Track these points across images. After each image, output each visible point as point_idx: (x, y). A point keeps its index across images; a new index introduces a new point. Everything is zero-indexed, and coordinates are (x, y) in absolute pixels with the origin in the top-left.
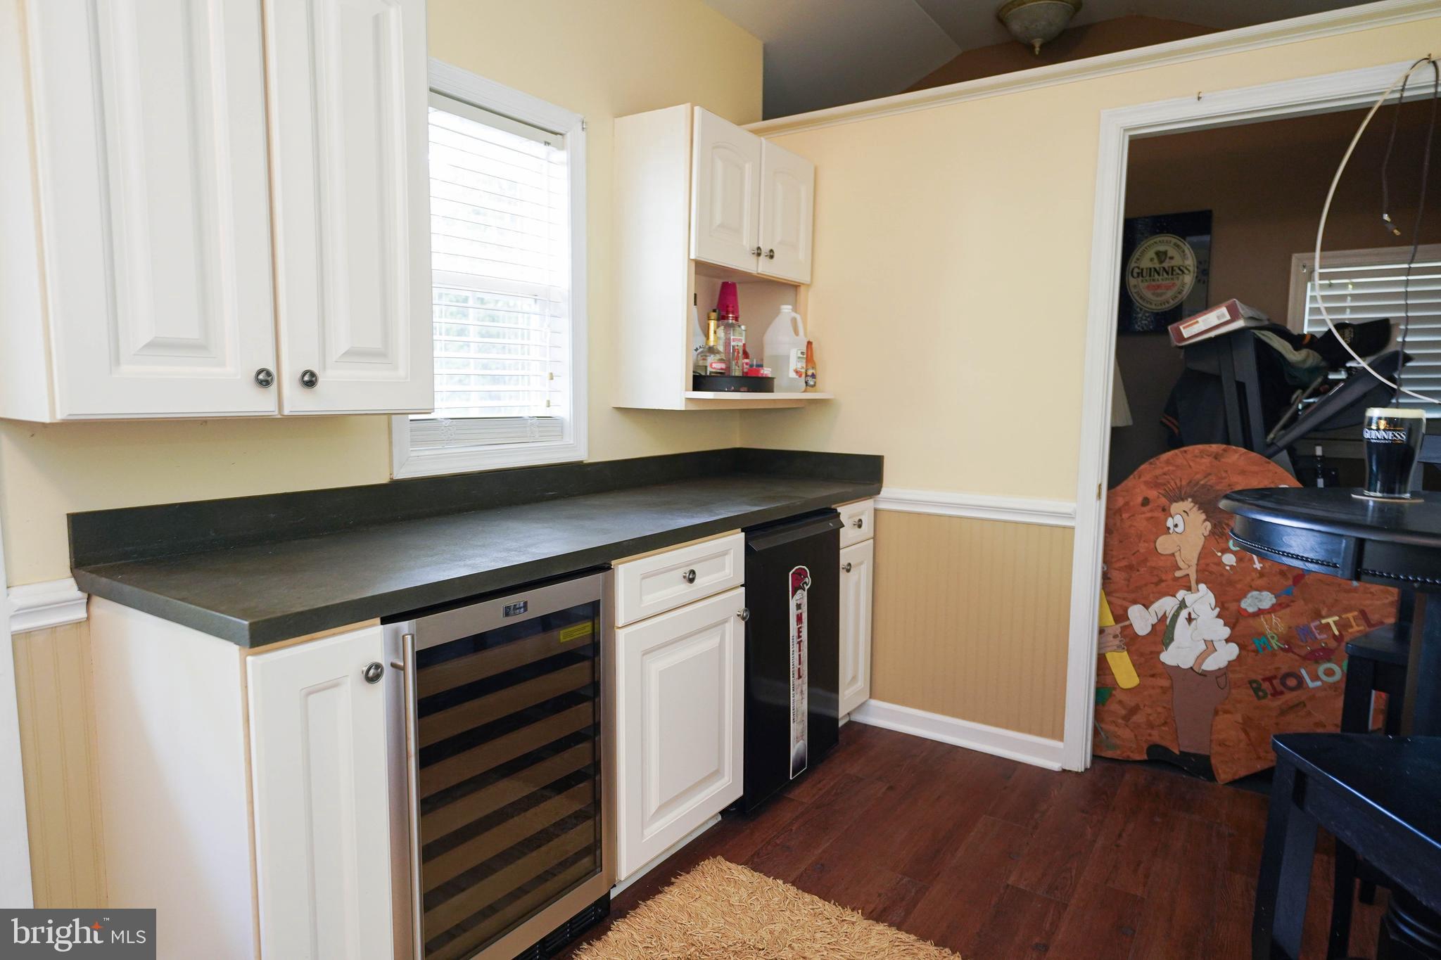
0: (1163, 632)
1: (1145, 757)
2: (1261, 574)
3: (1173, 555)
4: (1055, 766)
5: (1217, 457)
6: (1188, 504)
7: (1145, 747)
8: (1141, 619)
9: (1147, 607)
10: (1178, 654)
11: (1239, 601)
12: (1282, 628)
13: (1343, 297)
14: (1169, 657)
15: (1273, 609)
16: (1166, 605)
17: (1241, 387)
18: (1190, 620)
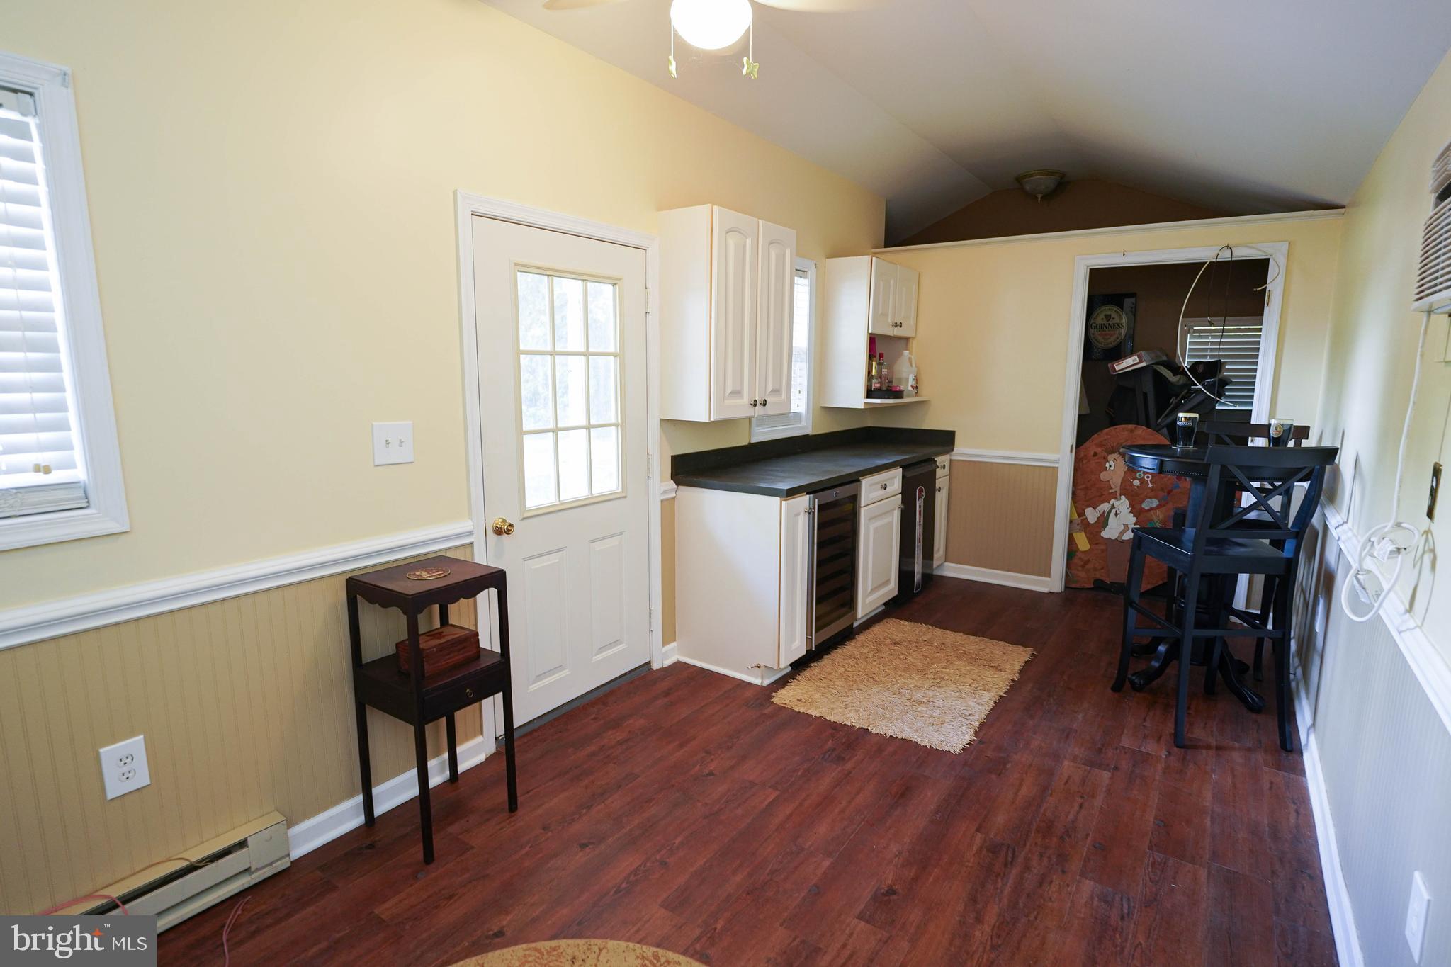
0: (1103, 521)
1: (1092, 586)
2: (1152, 490)
3: (1108, 481)
4: (1046, 590)
5: (1131, 431)
6: (1116, 455)
7: (1092, 581)
8: (1091, 515)
9: (1095, 508)
10: (1110, 532)
11: (1141, 504)
12: (1161, 517)
13: (1206, 343)
14: (1105, 534)
15: (1158, 507)
16: (1105, 507)
17: (1145, 395)
18: (1116, 514)
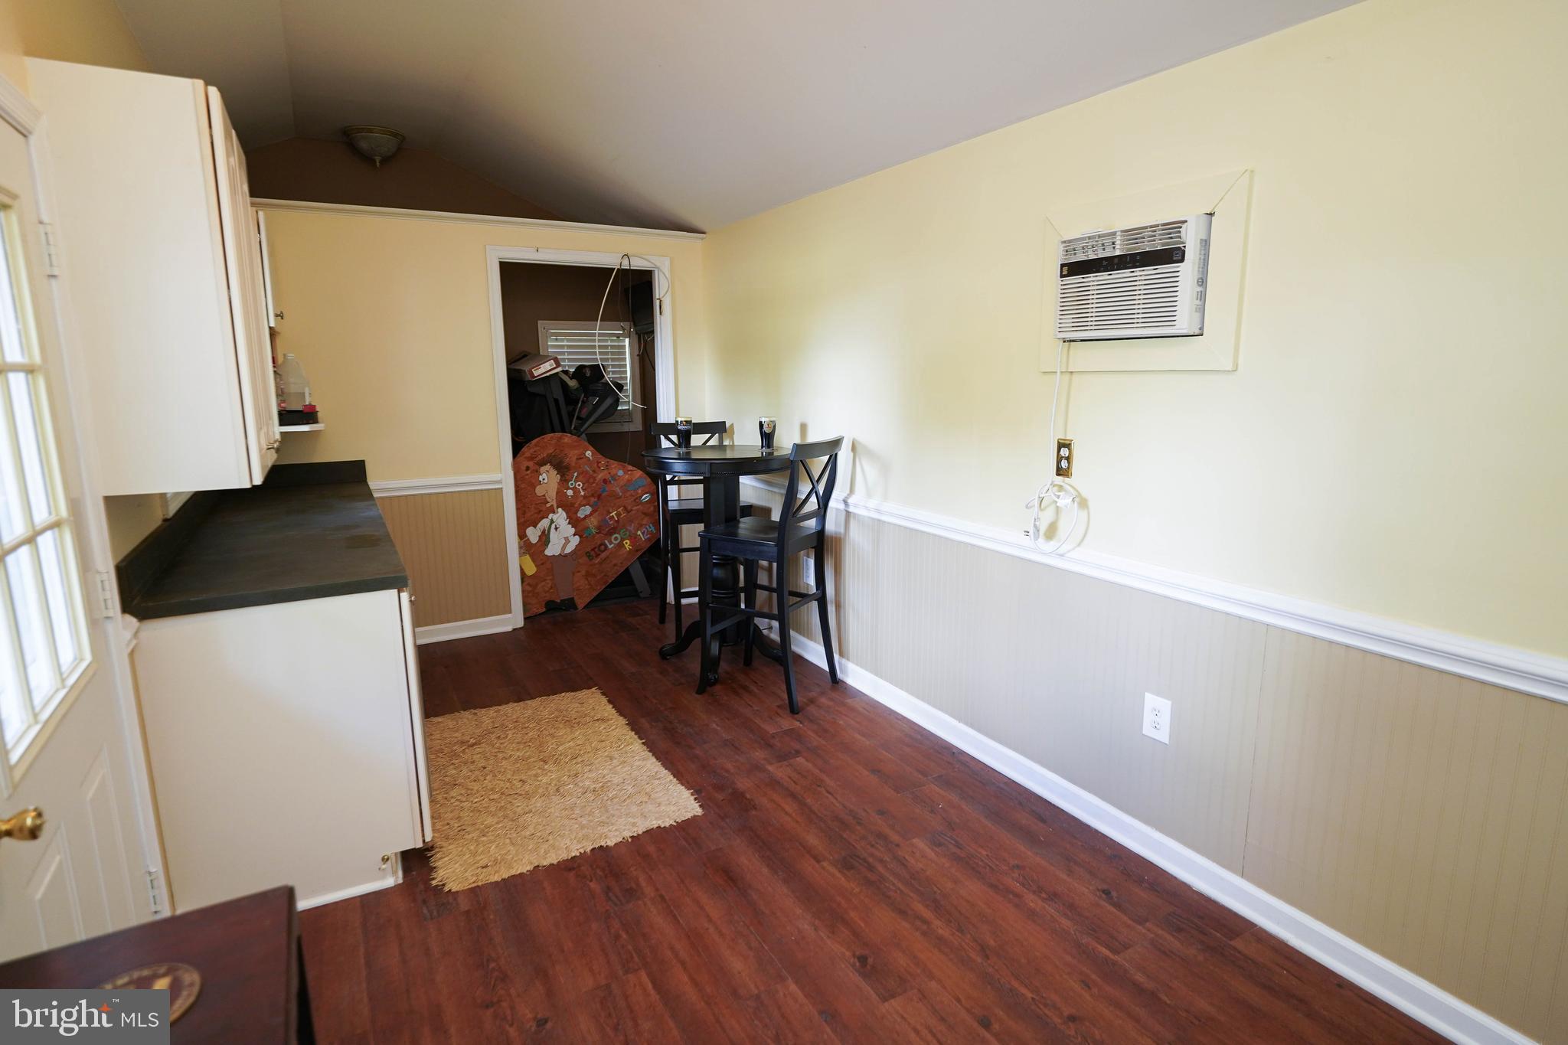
0: (545, 538)
1: (544, 610)
2: (585, 497)
3: (544, 496)
5: (560, 438)
6: (548, 467)
7: (544, 603)
8: (533, 534)
9: (535, 527)
10: (553, 550)
11: (576, 513)
12: (596, 523)
13: (562, 347)
14: (549, 552)
15: (591, 514)
16: (544, 523)
17: (556, 401)
18: (556, 529)
